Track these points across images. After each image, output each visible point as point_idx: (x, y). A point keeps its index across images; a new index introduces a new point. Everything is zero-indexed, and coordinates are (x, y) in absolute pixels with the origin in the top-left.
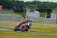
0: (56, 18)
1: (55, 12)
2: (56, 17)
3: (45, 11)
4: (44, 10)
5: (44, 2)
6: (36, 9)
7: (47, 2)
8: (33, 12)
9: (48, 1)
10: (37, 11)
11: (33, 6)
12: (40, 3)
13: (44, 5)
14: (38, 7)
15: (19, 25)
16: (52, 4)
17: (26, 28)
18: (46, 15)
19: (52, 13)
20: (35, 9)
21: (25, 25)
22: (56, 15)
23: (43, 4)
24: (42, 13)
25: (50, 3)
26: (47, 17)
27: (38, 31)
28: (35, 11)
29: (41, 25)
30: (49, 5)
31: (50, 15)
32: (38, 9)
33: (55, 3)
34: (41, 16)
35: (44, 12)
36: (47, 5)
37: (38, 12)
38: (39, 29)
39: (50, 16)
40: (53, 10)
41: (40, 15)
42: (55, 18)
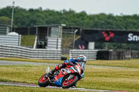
0: (59, 49)
1: (57, 33)
2: (59, 46)
3: (33, 33)
4: (31, 29)
5: (31, 10)
6: (12, 26)
7: (37, 11)
8: (5, 34)
9: (41, 8)
10: (13, 31)
11: (4, 21)
12: (21, 12)
13: (30, 18)
14: (16, 23)
15: (53, 72)
16: (50, 15)
17: (73, 78)
18: (36, 42)
19: (50, 35)
20: (10, 27)
21: (69, 72)
22: (60, 41)
23: (29, 14)
24: (26, 36)
25: (45, 11)
26: (39, 46)
27: (16, 80)
28: (10, 32)
29: (25, 66)
30: (43, 16)
31: (46, 40)
32: (16, 27)
33: (57, 12)
34: (23, 43)
35: (31, 34)
36: (38, 16)
37: (17, 34)
38: (20, 74)
39: (46, 44)
40: (53, 29)
41: (22, 41)
42: (57, 48)
